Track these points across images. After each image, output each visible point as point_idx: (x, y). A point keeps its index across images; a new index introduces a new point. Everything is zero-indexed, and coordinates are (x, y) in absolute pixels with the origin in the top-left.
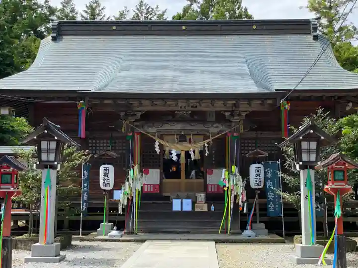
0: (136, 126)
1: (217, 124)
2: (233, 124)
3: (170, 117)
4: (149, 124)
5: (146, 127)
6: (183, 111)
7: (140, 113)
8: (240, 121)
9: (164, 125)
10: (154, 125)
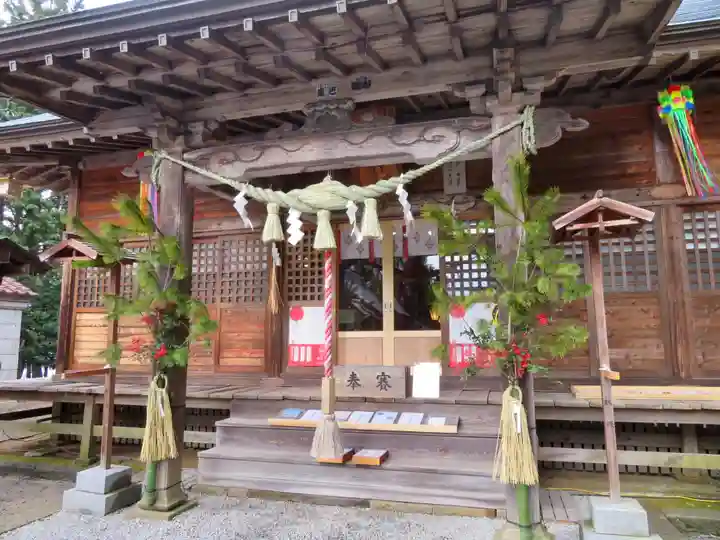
5: (214, 166)
6: (327, 102)
9: (268, 152)
10: (237, 159)
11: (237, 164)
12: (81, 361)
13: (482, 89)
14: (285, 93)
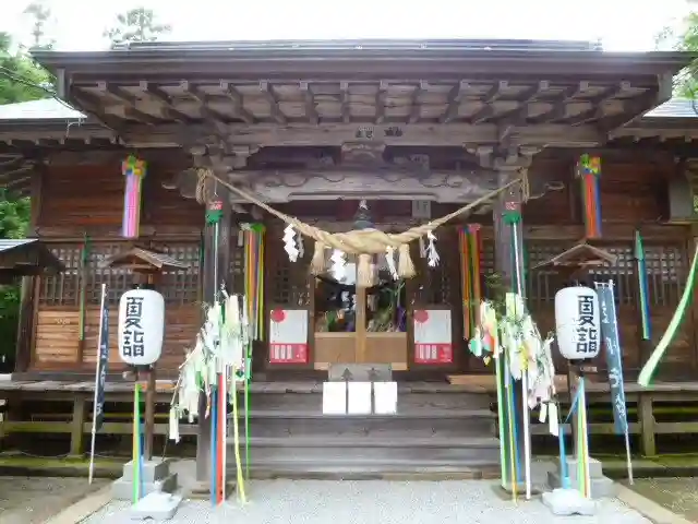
1: (458, 179)
2: (503, 178)
3: (329, 160)
4: (269, 179)
5: (259, 188)
6: (364, 143)
7: (246, 152)
8: (518, 171)
9: (312, 181)
10: (283, 183)
11: (283, 188)
12: (43, 359)
13: (489, 150)
14: (327, 131)
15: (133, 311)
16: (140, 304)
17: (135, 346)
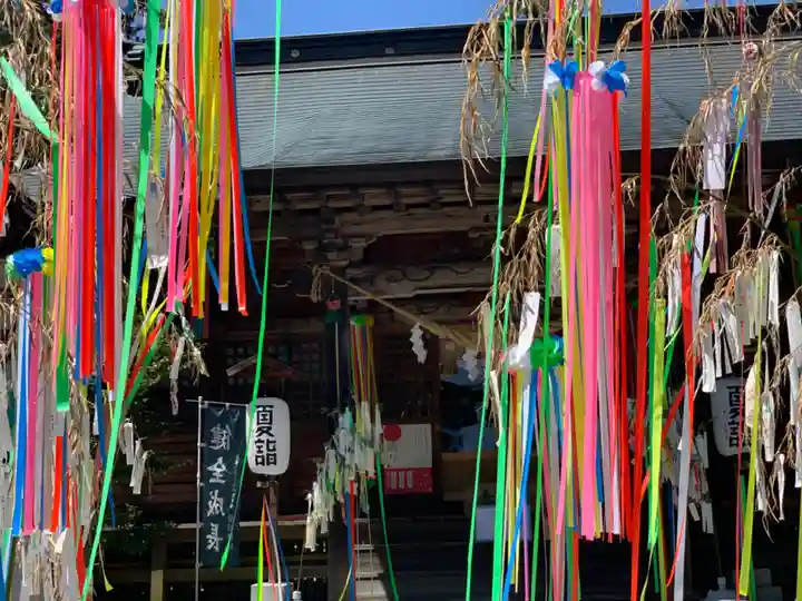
0: (353, 280)
4: (390, 273)
5: (381, 283)
7: (363, 244)
9: (438, 272)
10: (405, 277)
11: (405, 282)
15: (264, 419)
16: (271, 412)
17: (268, 455)
